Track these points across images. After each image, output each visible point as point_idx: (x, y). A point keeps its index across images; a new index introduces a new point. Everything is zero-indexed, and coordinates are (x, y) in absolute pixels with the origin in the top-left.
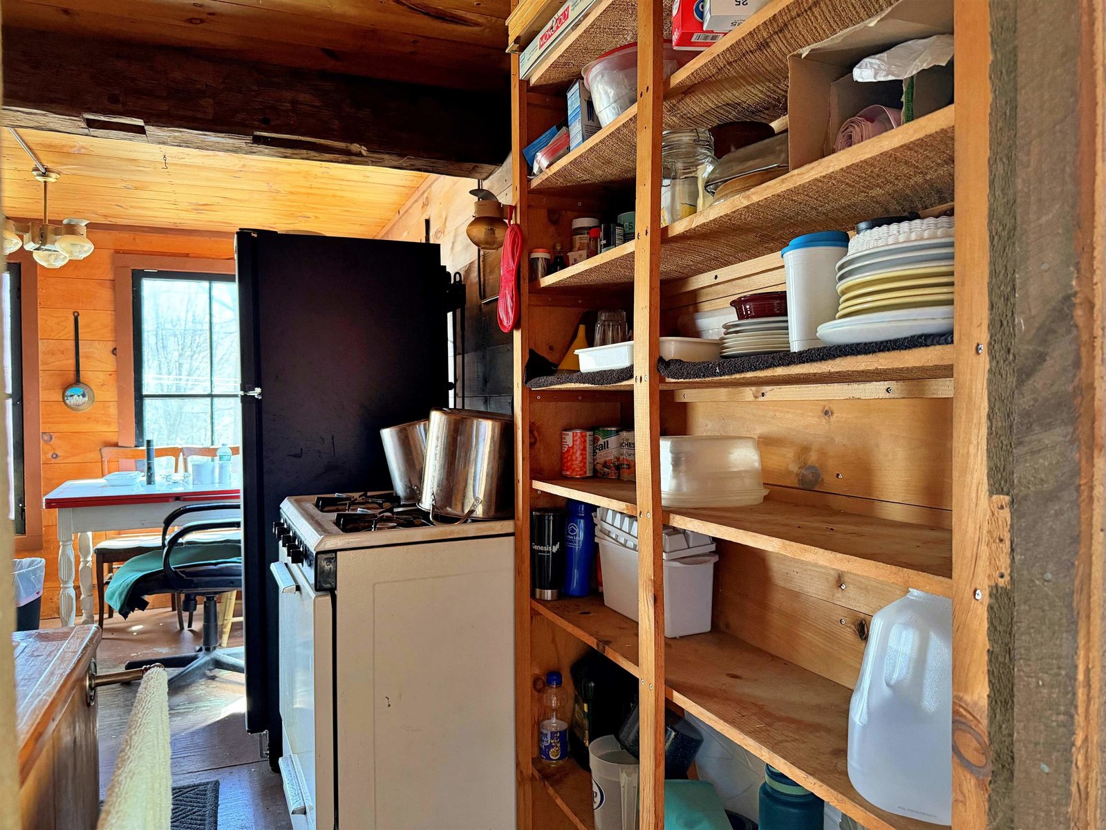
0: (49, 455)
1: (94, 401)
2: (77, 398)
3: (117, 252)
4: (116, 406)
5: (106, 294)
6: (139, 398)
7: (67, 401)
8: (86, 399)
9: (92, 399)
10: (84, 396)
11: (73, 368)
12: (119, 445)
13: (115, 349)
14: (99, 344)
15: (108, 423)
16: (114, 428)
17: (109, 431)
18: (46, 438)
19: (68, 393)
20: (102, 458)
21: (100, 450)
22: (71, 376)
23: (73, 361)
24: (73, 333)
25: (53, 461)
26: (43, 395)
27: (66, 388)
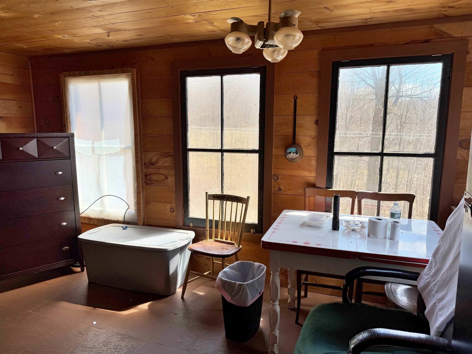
0: (276, 189)
1: (303, 156)
2: (293, 154)
3: (324, 50)
4: (315, 160)
5: (314, 82)
6: (331, 154)
7: (287, 156)
8: (298, 155)
9: (302, 155)
10: (297, 153)
11: (291, 134)
12: (316, 185)
13: (317, 121)
14: (308, 118)
15: (309, 171)
16: (313, 174)
17: (310, 175)
18: (275, 178)
19: (288, 151)
20: (305, 194)
21: (304, 189)
22: (290, 140)
23: (291, 130)
24: (292, 111)
25: (279, 192)
26: (274, 151)
27: (287, 147)
